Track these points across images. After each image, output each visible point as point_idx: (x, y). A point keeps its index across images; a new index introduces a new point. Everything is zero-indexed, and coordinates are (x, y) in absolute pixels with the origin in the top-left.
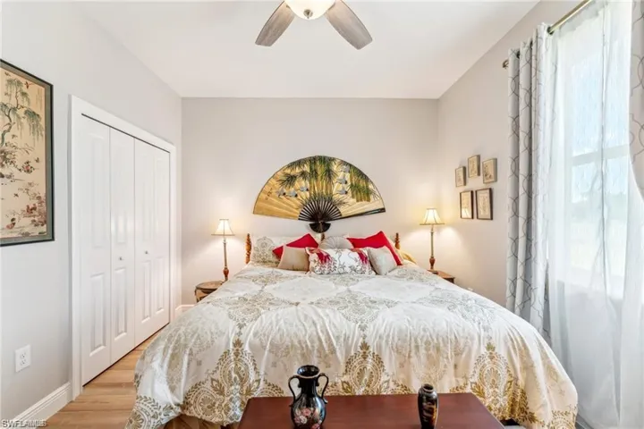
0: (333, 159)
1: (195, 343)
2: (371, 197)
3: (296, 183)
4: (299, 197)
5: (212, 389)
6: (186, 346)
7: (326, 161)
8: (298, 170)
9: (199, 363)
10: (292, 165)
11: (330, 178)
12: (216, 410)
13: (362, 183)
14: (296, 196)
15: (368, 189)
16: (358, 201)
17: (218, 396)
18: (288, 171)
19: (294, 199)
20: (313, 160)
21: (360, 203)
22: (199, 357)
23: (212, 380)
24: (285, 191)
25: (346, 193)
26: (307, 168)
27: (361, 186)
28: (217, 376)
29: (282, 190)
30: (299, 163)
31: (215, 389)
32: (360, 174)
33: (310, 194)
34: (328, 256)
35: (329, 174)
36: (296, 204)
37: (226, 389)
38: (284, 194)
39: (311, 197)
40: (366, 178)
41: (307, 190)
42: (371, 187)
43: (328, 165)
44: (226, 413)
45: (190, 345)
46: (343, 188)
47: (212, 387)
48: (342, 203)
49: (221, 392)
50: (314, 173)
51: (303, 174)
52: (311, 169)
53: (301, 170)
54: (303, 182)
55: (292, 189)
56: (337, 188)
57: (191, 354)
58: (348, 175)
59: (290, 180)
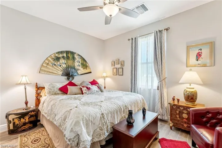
0: (75, 53)
1: (92, 118)
2: (87, 68)
3: (60, 61)
4: (62, 66)
5: (99, 130)
6: (89, 120)
7: (73, 53)
8: (61, 55)
9: (94, 124)
10: (58, 53)
11: (74, 60)
12: (102, 136)
13: (85, 63)
14: (60, 66)
15: (86, 65)
16: (83, 69)
17: (101, 131)
18: (57, 55)
19: (60, 67)
20: (67, 52)
21: (84, 70)
22: (94, 122)
23: (99, 127)
24: (55, 64)
25: (80, 66)
26: (65, 55)
27: (84, 64)
28: (100, 125)
29: (54, 63)
30: (62, 52)
31: (100, 130)
32: (84, 60)
33: (66, 65)
34: (90, 88)
35: (74, 58)
36: (60, 69)
37: (103, 128)
38: (55, 65)
39: (67, 67)
40: (86, 61)
41: (65, 64)
42: (87, 64)
43: (73, 55)
44: (105, 135)
45: (91, 119)
46: (79, 64)
47: (99, 129)
48: (78, 70)
49: (102, 130)
50: (68, 58)
51: (63, 57)
52: (67, 55)
53: (62, 55)
54: (63, 61)
55: (58, 63)
56: (76, 64)
57: (91, 122)
58: (80, 60)
59: (58, 59)
